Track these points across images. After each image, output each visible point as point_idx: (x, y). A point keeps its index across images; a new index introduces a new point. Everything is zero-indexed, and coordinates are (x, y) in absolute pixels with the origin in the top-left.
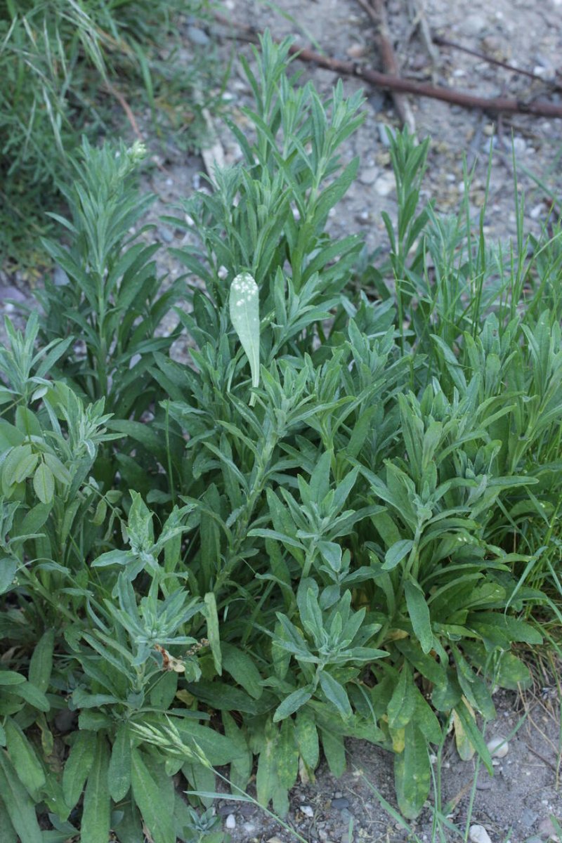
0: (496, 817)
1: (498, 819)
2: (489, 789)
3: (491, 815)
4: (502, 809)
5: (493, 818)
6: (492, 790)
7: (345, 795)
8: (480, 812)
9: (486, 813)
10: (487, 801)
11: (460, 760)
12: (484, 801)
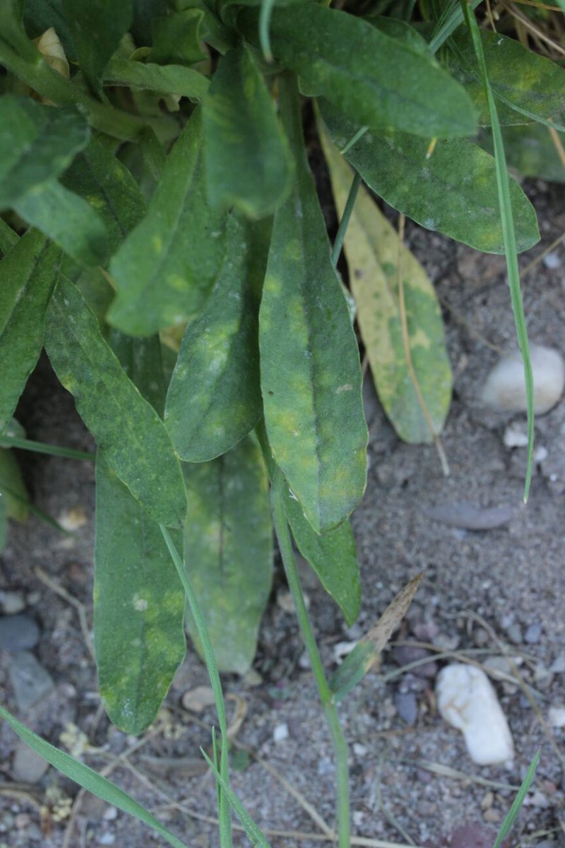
0: (524, 628)
1: (532, 636)
2: (504, 528)
3: (506, 622)
4: (550, 596)
5: (516, 635)
6: (513, 530)
7: (34, 598)
8: (473, 616)
9: (491, 618)
10: (496, 571)
11: (397, 443)
12: (484, 575)
